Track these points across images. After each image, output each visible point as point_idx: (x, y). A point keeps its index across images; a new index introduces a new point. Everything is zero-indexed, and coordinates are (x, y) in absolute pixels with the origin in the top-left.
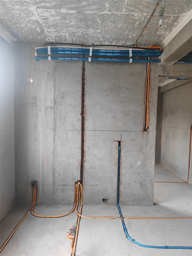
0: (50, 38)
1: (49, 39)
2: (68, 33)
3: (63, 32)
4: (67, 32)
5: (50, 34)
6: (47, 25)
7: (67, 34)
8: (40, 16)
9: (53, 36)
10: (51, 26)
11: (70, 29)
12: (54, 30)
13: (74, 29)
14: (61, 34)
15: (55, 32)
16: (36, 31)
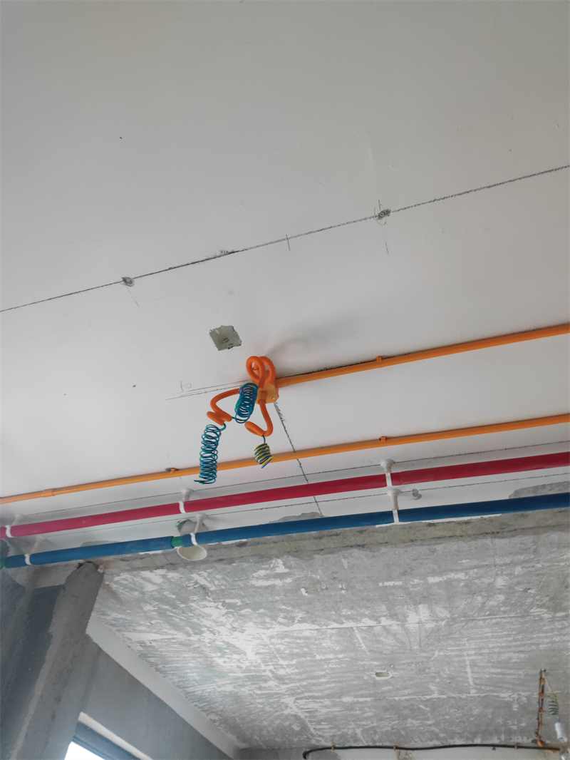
0: (320, 739)
1: (318, 741)
2: (361, 729)
3: (349, 729)
4: (358, 728)
5: (319, 733)
6: (315, 719)
7: (359, 731)
8: (302, 709)
9: (327, 735)
10: (322, 721)
11: (364, 723)
12: (330, 726)
13: (373, 723)
14: (345, 730)
15: (331, 728)
16: (292, 729)
